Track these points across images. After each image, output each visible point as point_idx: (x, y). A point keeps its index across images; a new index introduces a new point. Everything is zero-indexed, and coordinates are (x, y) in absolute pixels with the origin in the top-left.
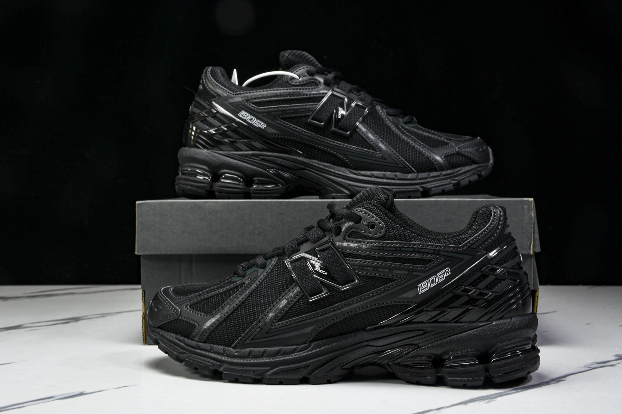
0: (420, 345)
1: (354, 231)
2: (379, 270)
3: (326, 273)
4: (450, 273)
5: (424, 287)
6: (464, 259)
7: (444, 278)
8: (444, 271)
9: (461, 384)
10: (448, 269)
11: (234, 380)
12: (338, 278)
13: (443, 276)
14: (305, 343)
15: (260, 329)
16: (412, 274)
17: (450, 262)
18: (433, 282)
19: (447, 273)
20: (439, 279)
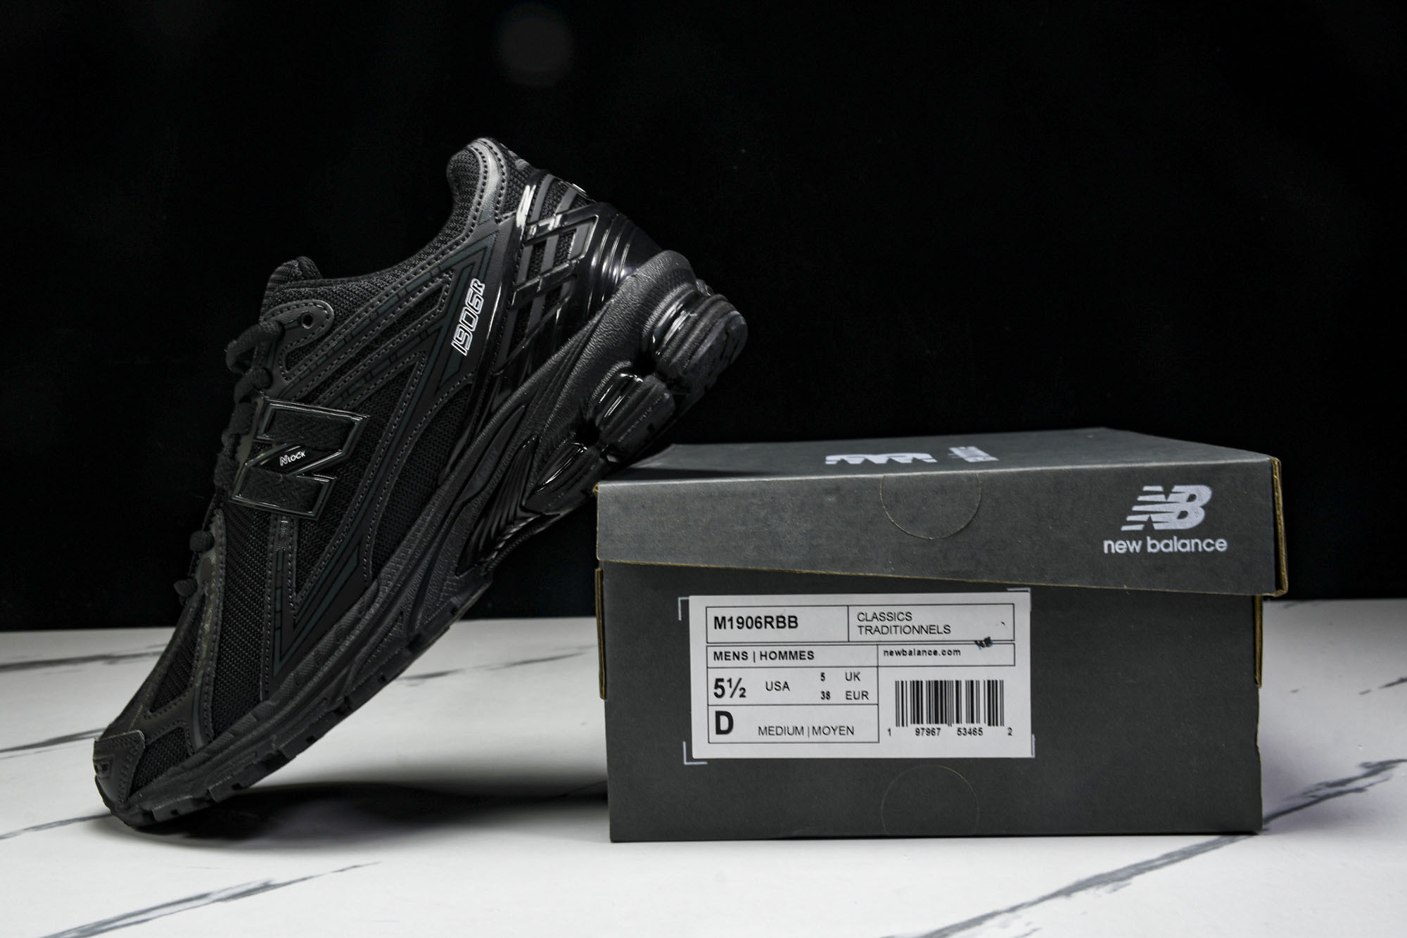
0: (538, 431)
1: (289, 354)
2: (374, 372)
3: (303, 454)
4: (483, 285)
5: (462, 339)
6: (485, 249)
7: (480, 300)
8: (471, 291)
9: (644, 432)
10: (476, 282)
11: (306, 745)
12: (326, 443)
13: (477, 297)
14: (369, 587)
15: (279, 631)
16: (428, 336)
17: (469, 269)
18: (469, 320)
19: (479, 288)
20: (474, 307)
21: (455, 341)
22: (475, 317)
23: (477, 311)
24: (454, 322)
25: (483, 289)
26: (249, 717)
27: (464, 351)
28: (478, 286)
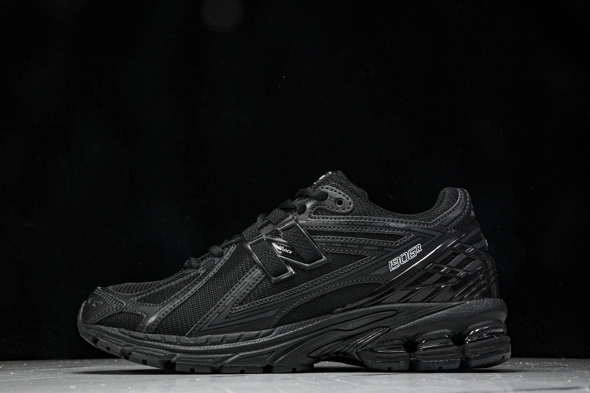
0: (391, 327)
1: (320, 209)
2: (348, 246)
3: (291, 252)
4: (421, 250)
5: (395, 264)
6: (434, 236)
8: (415, 247)
9: (437, 367)
10: (419, 246)
11: (189, 371)
12: (304, 256)
13: (415, 252)
14: (268, 328)
15: (219, 314)
16: (382, 250)
17: (422, 238)
18: (404, 258)
19: (419, 250)
20: (411, 255)
21: (391, 262)
22: (407, 260)
23: (410, 258)
24: (398, 254)
25: (420, 251)
26: (174, 338)
27: (391, 270)
28: (419, 248)
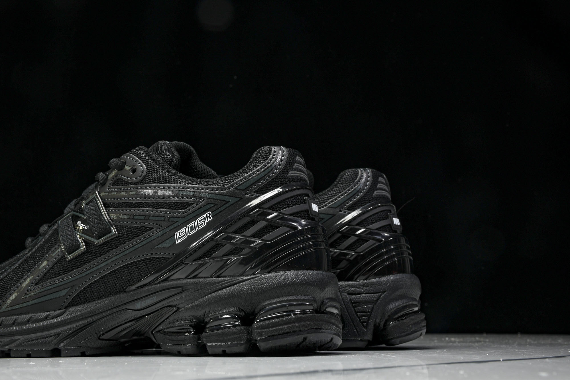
0: (180, 306)
1: (118, 179)
2: (136, 217)
3: (86, 228)
5: (181, 235)
6: (228, 202)
7: (204, 224)
8: (204, 216)
9: (219, 351)
10: (209, 214)
12: (95, 231)
13: (204, 221)
14: (60, 309)
16: (169, 220)
17: (212, 205)
18: (192, 229)
19: (208, 218)
20: (199, 225)
21: (177, 233)
22: (195, 230)
23: (199, 228)
24: (185, 224)
25: (210, 220)
27: (177, 241)
28: (209, 217)
